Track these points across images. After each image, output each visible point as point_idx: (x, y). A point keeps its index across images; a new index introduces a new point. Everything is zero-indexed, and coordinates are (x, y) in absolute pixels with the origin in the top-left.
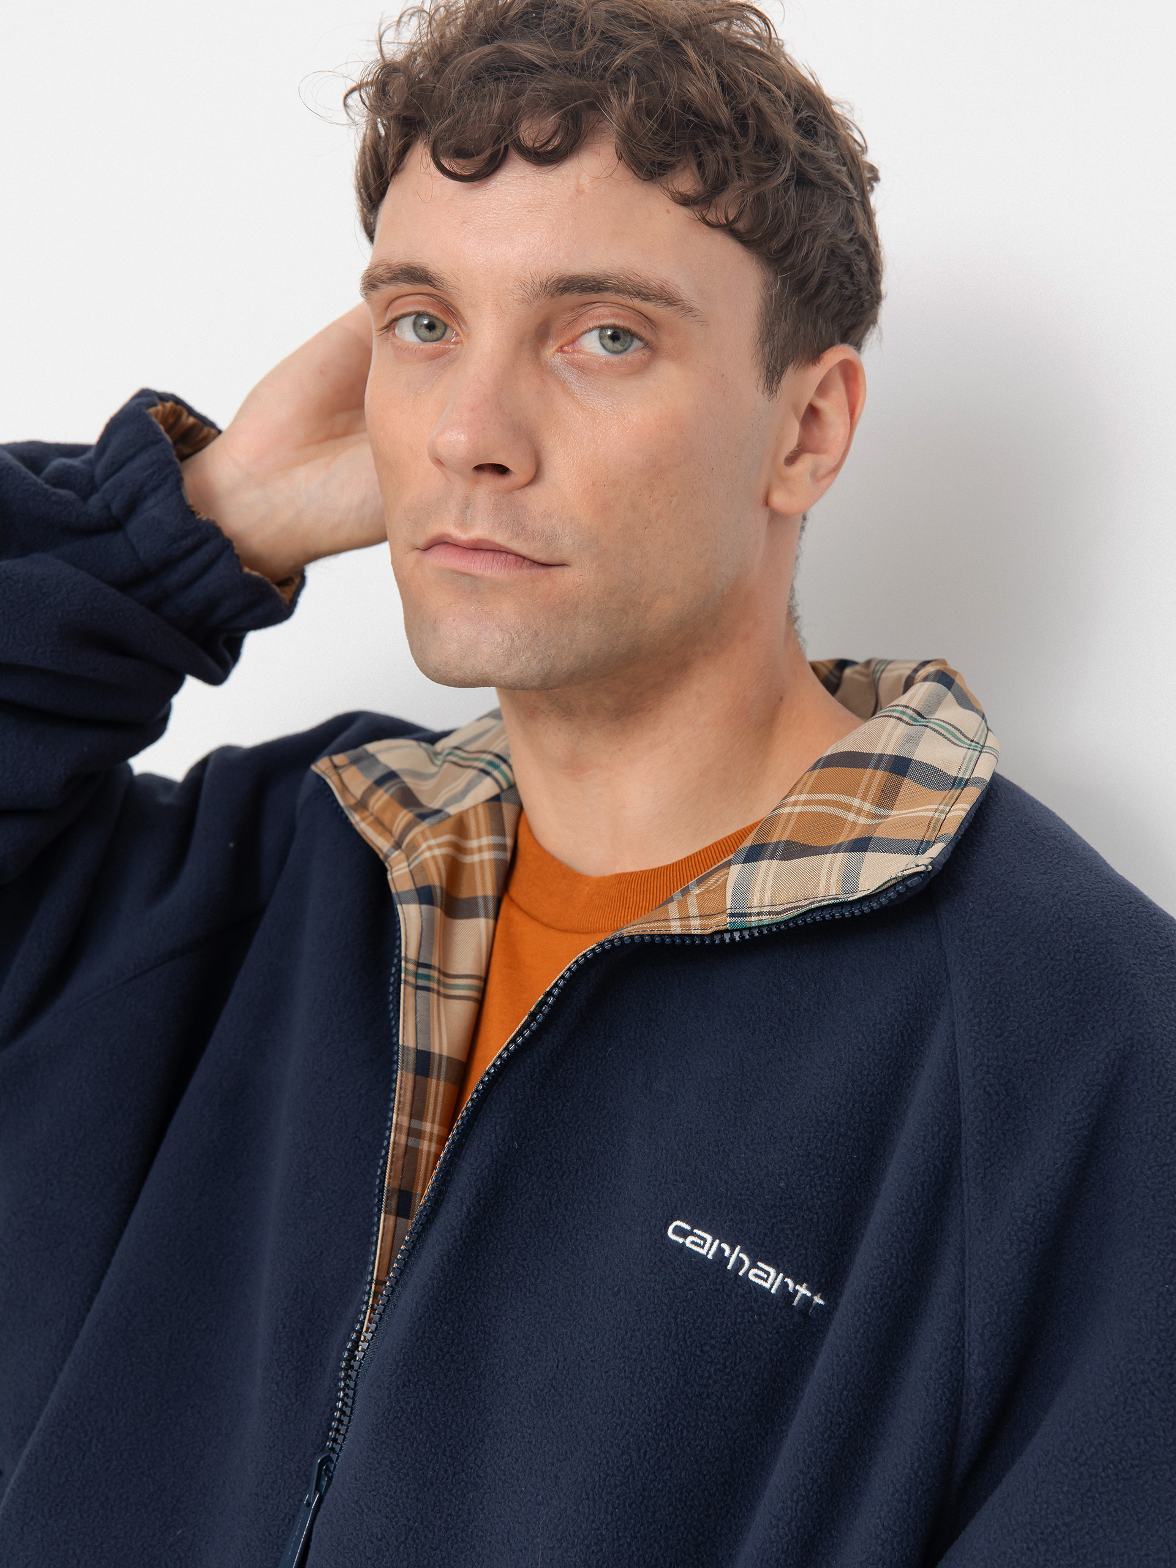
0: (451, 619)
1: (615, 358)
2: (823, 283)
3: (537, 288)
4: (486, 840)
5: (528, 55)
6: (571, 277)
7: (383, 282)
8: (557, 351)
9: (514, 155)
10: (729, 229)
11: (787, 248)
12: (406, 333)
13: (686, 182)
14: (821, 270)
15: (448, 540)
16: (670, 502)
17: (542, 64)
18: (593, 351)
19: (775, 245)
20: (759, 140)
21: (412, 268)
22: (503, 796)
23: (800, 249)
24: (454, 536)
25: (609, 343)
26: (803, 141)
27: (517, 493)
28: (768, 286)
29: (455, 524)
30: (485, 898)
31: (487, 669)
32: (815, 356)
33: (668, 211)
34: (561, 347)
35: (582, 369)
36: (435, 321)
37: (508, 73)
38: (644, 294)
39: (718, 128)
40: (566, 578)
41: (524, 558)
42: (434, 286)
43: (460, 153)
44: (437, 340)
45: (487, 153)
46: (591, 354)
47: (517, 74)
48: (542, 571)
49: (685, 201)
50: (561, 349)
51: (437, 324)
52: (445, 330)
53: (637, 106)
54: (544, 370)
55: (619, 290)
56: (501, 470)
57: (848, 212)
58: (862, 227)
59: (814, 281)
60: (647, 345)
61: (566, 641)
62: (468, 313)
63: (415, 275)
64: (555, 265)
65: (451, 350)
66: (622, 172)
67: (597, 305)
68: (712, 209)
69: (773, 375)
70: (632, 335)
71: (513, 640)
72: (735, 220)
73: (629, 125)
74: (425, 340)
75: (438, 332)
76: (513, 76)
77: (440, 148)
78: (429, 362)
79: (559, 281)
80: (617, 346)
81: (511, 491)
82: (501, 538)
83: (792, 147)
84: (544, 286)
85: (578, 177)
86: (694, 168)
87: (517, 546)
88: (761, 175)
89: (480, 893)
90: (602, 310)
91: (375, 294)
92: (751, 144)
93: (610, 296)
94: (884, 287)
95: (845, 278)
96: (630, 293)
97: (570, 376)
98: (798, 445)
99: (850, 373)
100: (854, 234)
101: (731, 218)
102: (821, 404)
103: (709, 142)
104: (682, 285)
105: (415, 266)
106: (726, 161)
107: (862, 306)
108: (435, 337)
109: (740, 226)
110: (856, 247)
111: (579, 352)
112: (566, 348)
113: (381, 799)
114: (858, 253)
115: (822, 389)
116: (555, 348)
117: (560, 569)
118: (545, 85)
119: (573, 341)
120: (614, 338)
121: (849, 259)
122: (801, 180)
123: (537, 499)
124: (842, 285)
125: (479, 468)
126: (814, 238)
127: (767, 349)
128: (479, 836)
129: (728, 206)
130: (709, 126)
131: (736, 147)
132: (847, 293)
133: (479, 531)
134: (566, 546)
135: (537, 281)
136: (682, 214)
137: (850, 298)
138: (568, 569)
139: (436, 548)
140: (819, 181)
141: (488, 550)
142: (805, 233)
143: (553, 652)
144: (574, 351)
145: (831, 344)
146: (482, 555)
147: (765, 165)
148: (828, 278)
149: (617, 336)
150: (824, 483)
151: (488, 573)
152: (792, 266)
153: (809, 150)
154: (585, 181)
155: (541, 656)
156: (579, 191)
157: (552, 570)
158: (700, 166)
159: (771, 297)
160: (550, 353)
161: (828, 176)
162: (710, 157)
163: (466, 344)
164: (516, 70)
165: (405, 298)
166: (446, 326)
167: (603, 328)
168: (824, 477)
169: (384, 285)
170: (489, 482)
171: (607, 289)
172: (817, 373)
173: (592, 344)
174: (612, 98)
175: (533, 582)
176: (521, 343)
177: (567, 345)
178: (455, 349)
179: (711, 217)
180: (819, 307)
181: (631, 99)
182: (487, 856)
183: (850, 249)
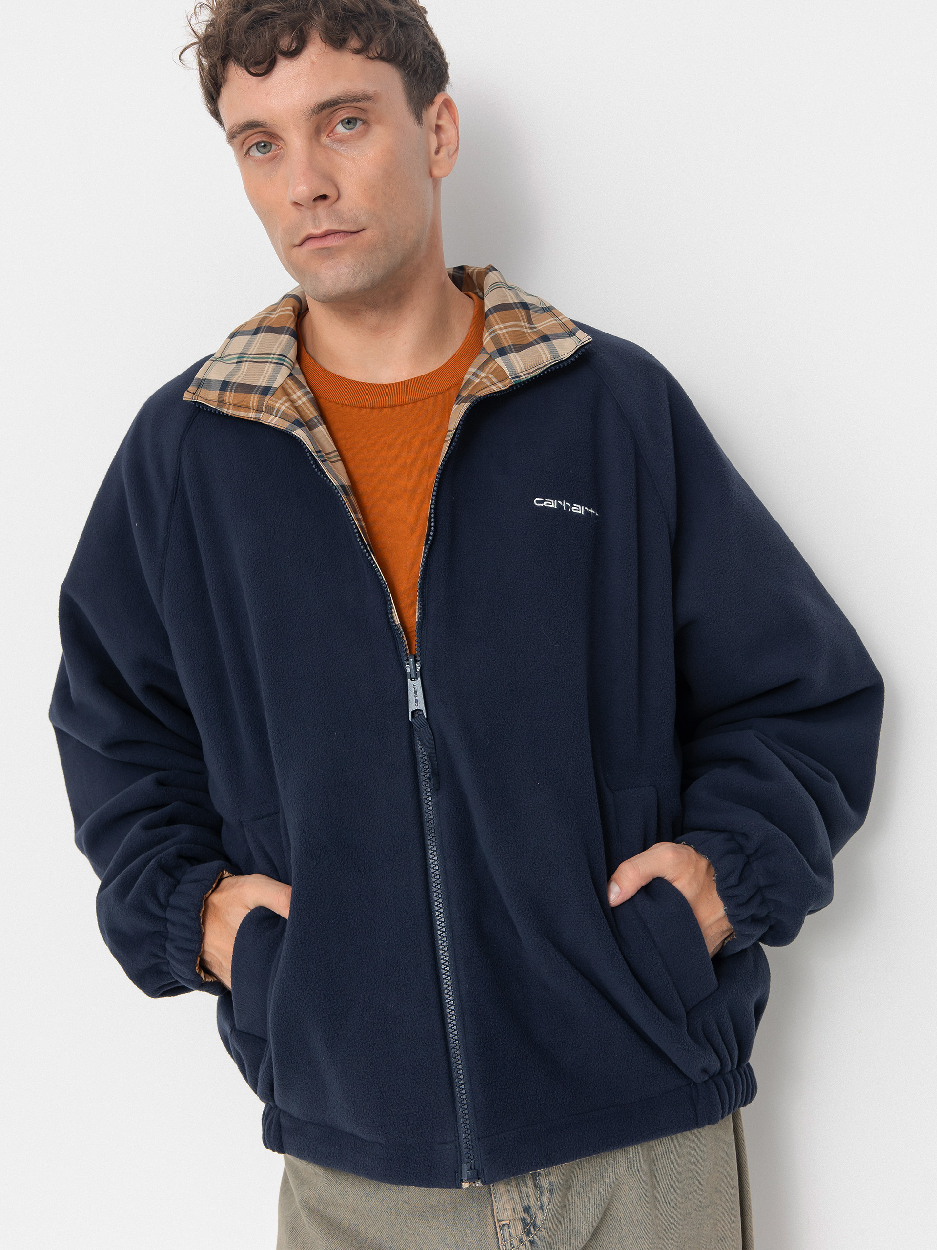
0: (323, 270)
1: (352, 132)
2: (424, 67)
3: (311, 112)
4: (299, 393)
5: (270, 10)
6: (324, 102)
7: (238, 133)
8: (327, 137)
9: (279, 56)
10: (380, 58)
11: (406, 58)
12: (255, 153)
13: (355, 43)
14: (421, 62)
15: (312, 237)
16: (398, 187)
17: (279, 12)
18: (341, 132)
19: (401, 58)
20: (378, 13)
21: (250, 122)
22: (293, 372)
23: (411, 56)
24: (314, 233)
25: (348, 127)
26: (397, 7)
27: (334, 205)
28: (403, 77)
29: (313, 228)
30: (315, 417)
31: (347, 287)
32: (431, 102)
33: (353, 59)
34: (328, 135)
35: (340, 141)
36: (266, 143)
37: (265, 21)
38: (357, 99)
39: (362, 14)
40: (367, 235)
41: (347, 232)
42: (263, 127)
43: (257, 64)
44: (269, 152)
45: (269, 60)
46: (343, 133)
47: (270, 20)
48: (356, 235)
49: (358, 52)
50: (328, 136)
51: (267, 144)
52: (271, 145)
53: (326, 15)
54: (325, 148)
55: (346, 101)
56: (324, 197)
57: (423, 32)
58: (431, 38)
59: (421, 67)
60: (365, 122)
61: (376, 263)
62: (283, 135)
63: (252, 125)
64: (315, 99)
65: (279, 153)
66: (328, 49)
67: (337, 111)
68: (370, 51)
69: (418, 116)
70: (356, 119)
71: (354, 270)
72: (381, 52)
73: (326, 26)
74: (265, 153)
75: (269, 147)
76: (268, 22)
77: (248, 65)
78: (271, 163)
79: (319, 106)
80: (351, 126)
81: (331, 205)
82: (335, 227)
83: (393, 12)
84: (313, 111)
85: (310, 57)
86: (356, 36)
87: (343, 228)
88: (385, 29)
89: (312, 417)
90: (342, 112)
91: (235, 141)
92: (376, 16)
93: (341, 105)
94: (447, 60)
95: (432, 62)
96: (351, 101)
97: (336, 146)
98: (438, 145)
99: (448, 104)
100: (430, 41)
101: (379, 53)
102: (441, 122)
103: (358, 22)
104: (370, 89)
105: (252, 121)
106: (369, 28)
107: (442, 72)
108: (268, 150)
109: (384, 54)
110: (432, 46)
111: (337, 134)
112: (330, 135)
113: (229, 396)
114: (433, 48)
115: (439, 117)
116: (325, 137)
117: (363, 231)
118: (284, 21)
119: (332, 131)
120: (349, 122)
121: (431, 53)
122: (401, 25)
123: (344, 205)
124: (432, 66)
125: (315, 200)
126: (415, 49)
127: (412, 105)
128: (295, 393)
129: (376, 49)
130: (357, 15)
131: (370, 20)
132: (435, 69)
133: (325, 227)
134: (363, 220)
135: (310, 109)
136: (358, 58)
137: (437, 70)
138: (367, 231)
139: (306, 242)
140: (407, 22)
141: (330, 234)
142: (411, 48)
143: (372, 269)
144: (334, 135)
145: (435, 95)
146: (329, 237)
147: (385, 23)
148: (426, 65)
149: (350, 122)
150: (454, 157)
151: (334, 244)
152: (410, 65)
153: (400, 10)
154: (314, 58)
155: (367, 273)
156: (313, 63)
157: (360, 233)
158: (358, 35)
159: (406, 82)
160: (324, 139)
161: (411, 19)
162: (360, 28)
163: (285, 149)
164: (269, 18)
165: (250, 138)
166: (271, 143)
167: (342, 121)
168: (453, 155)
169: (239, 135)
170: (322, 204)
171: (340, 103)
172: (434, 110)
173: (340, 129)
174: (315, 17)
175: (354, 241)
176: (311, 139)
177: (330, 133)
178: (280, 152)
179: (371, 55)
180: (425, 79)
181: (323, 14)
182: (304, 399)
183: (430, 49)
